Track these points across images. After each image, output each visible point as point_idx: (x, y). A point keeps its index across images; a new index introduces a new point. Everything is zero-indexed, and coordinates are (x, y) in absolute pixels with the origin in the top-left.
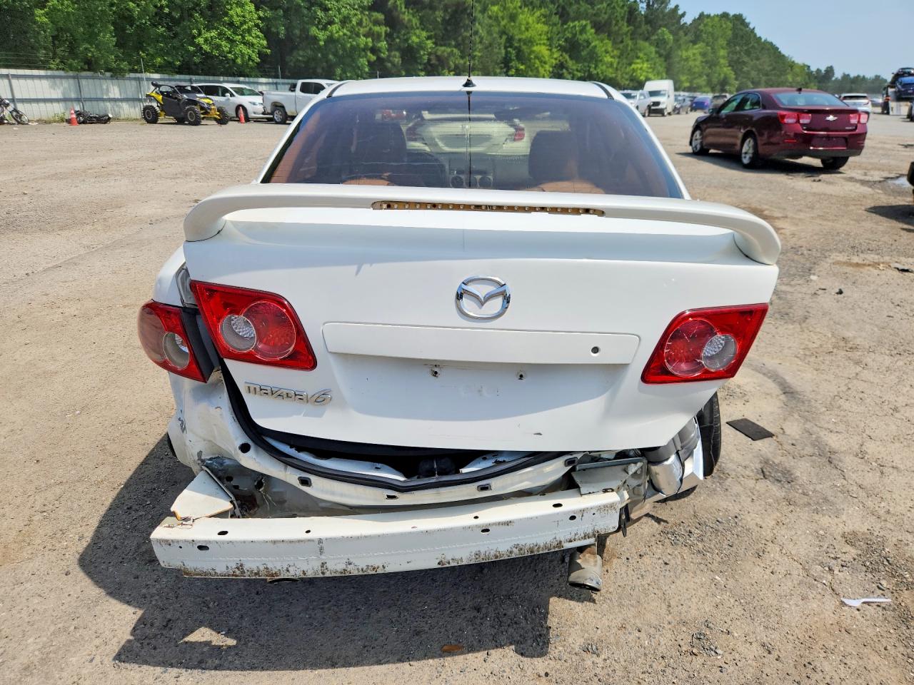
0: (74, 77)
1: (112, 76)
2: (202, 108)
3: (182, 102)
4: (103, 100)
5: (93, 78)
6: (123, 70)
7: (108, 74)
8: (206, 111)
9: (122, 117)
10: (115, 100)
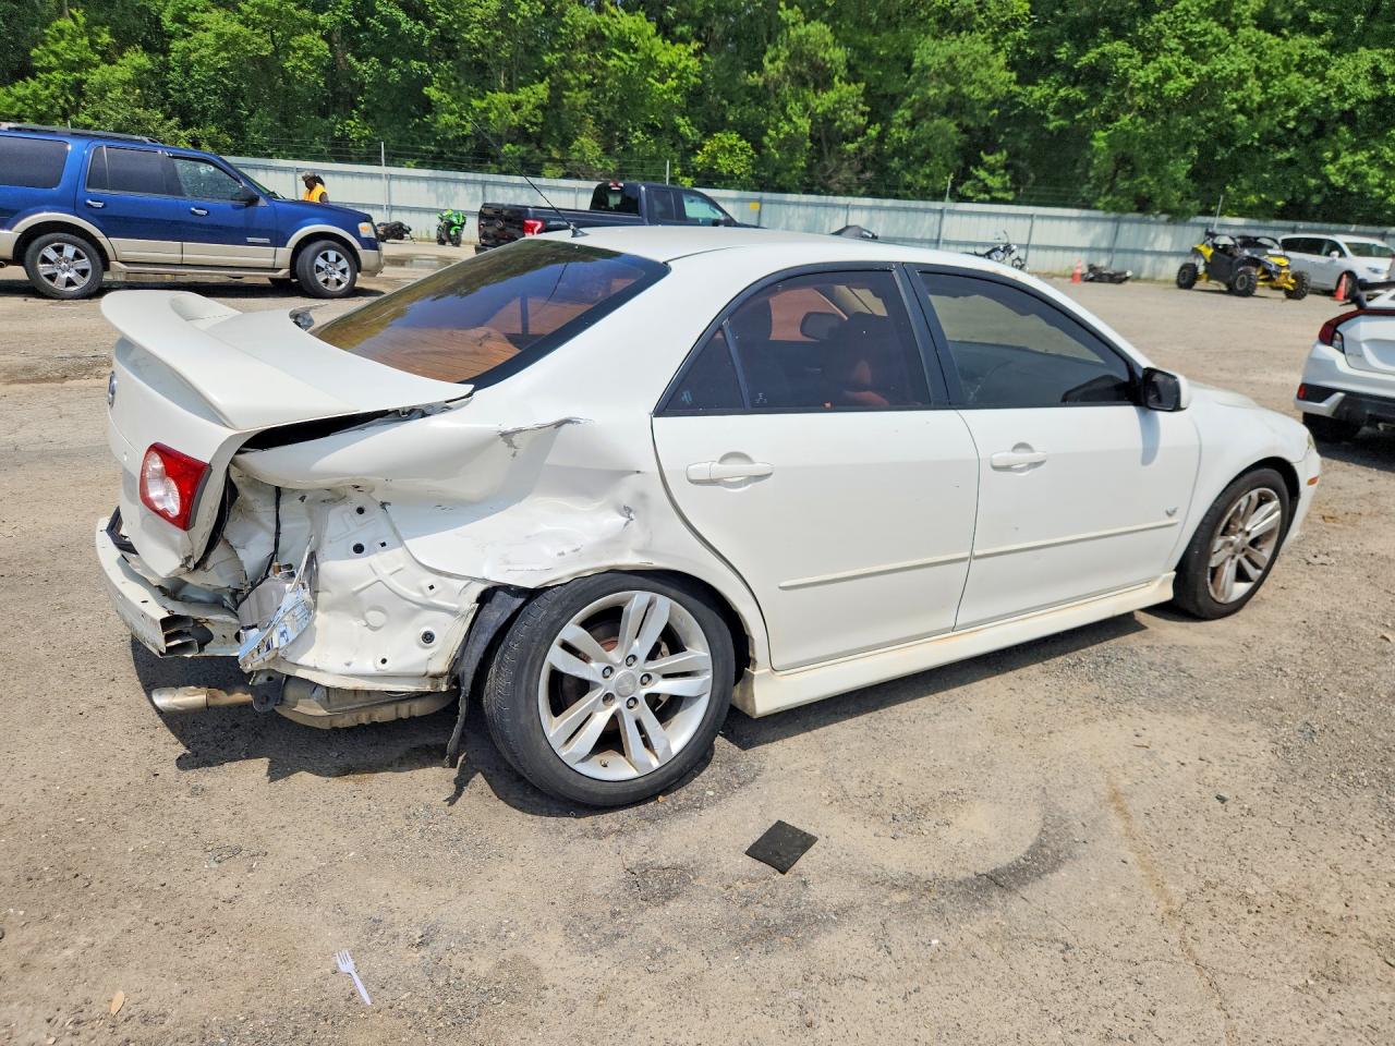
0: (1114, 220)
1: (1169, 221)
2: (1266, 272)
3: (1237, 260)
4: (1143, 252)
5: (1140, 222)
6: (1189, 211)
7: (1164, 217)
8: (1270, 276)
9: (1162, 277)
10: (1160, 254)
